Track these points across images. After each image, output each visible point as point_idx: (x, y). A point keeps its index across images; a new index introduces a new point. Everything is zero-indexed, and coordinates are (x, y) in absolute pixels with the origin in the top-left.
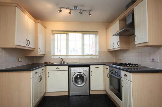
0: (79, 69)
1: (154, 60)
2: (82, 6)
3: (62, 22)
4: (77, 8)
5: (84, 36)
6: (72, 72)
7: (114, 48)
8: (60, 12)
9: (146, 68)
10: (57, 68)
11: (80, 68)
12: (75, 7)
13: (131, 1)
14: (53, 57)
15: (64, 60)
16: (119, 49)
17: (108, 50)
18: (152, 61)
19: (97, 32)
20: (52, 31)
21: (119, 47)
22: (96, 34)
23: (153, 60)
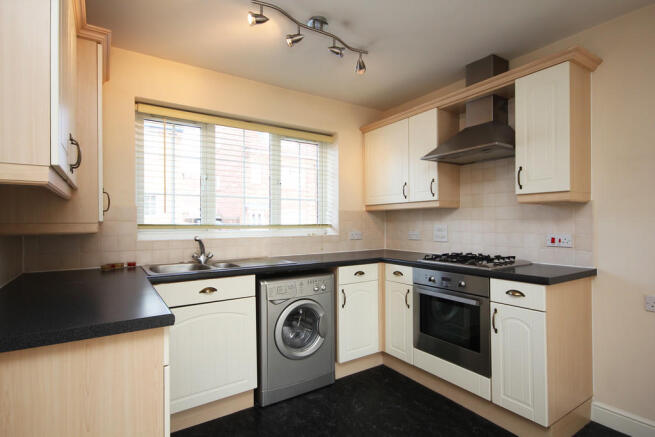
0: (301, 284)
1: (557, 240)
2: (346, 24)
3: (194, 68)
4: (325, 27)
5: (279, 146)
6: (271, 301)
7: (406, 200)
8: (258, 22)
9: (531, 264)
10: (203, 291)
11: (305, 280)
12: (315, 20)
13: (489, 57)
14: (145, 236)
15: (207, 250)
16: (437, 205)
17: (367, 206)
18: (550, 244)
19: (330, 135)
20: (137, 103)
21: (436, 198)
22: (322, 142)
23: (553, 240)
